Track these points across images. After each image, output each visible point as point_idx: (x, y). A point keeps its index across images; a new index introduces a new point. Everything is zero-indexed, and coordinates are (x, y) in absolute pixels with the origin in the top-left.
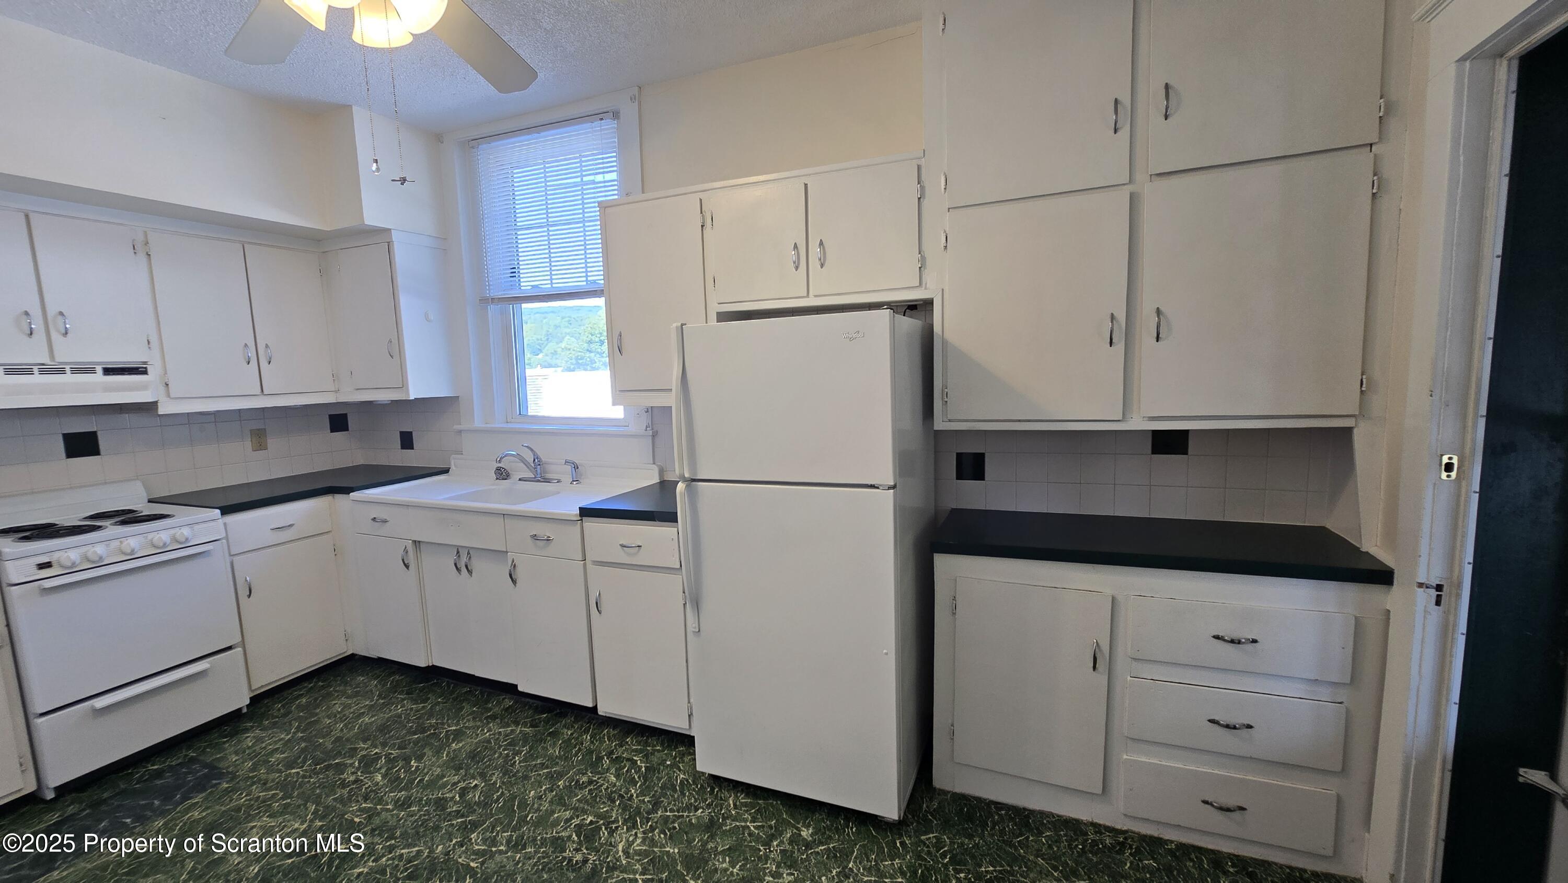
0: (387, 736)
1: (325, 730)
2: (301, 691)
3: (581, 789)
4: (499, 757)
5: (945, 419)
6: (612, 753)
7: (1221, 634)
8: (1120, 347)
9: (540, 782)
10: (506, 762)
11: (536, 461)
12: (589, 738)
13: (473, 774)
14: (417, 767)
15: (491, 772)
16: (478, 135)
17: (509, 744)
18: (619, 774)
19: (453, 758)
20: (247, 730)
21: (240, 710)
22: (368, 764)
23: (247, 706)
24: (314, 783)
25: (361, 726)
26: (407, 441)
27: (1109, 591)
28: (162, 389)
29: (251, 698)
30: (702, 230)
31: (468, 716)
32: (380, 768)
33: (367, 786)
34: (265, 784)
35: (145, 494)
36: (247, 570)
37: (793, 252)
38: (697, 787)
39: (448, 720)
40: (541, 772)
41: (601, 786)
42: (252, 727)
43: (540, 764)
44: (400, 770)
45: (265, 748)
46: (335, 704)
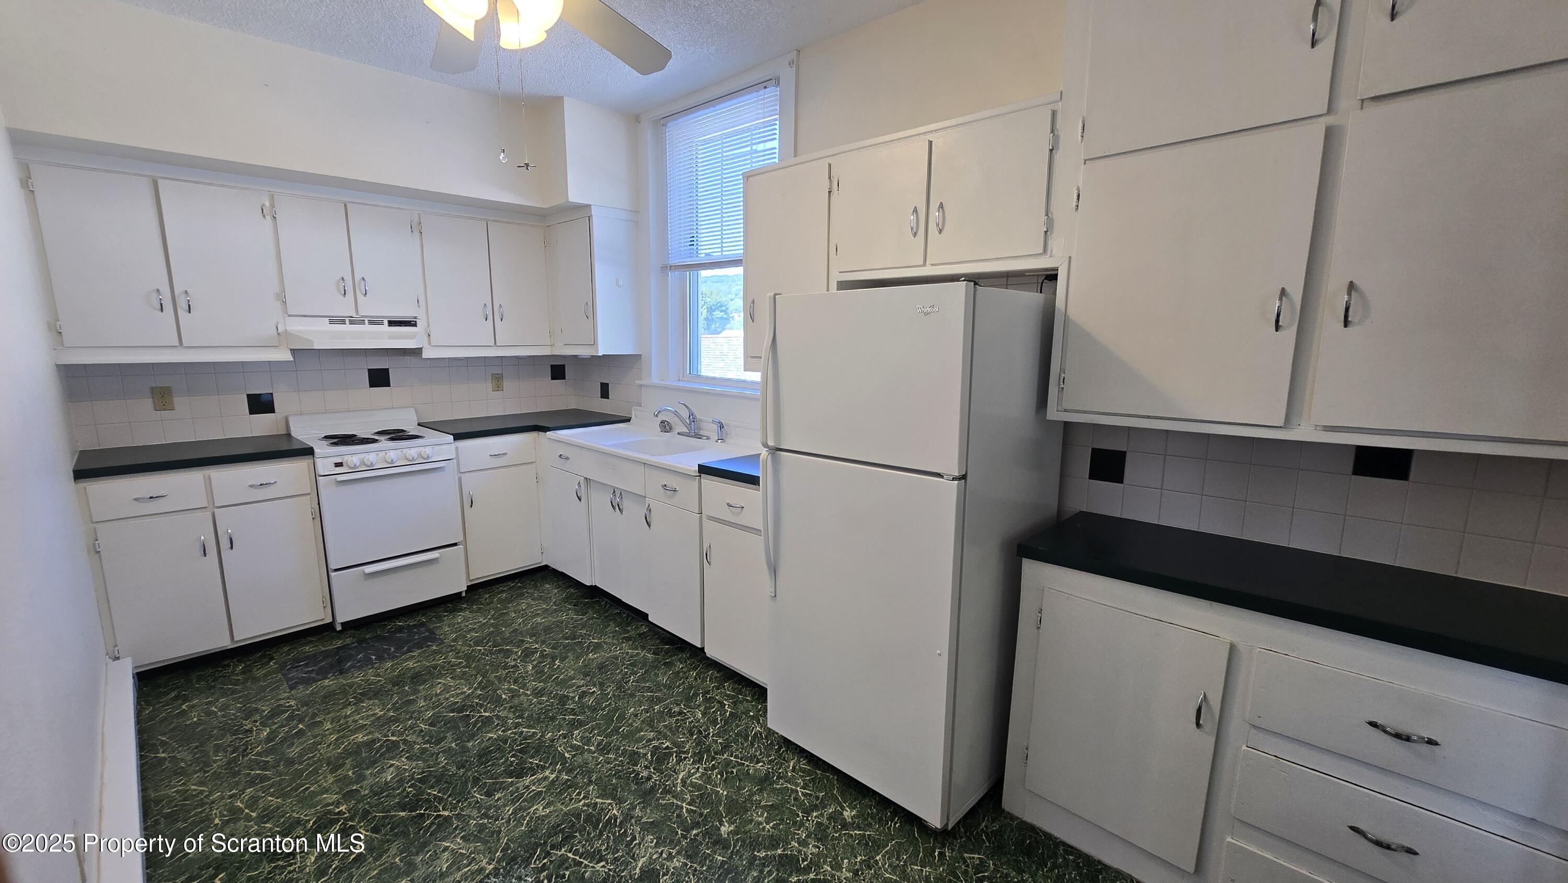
0: (548, 636)
1: (509, 622)
2: (505, 587)
3: (671, 717)
4: (619, 673)
5: (1060, 408)
6: (708, 692)
7: (1379, 722)
8: (1289, 334)
9: (641, 702)
10: (623, 678)
11: (691, 417)
12: (695, 675)
13: (595, 682)
14: (559, 666)
15: (608, 684)
16: (669, 112)
17: (630, 665)
18: (706, 712)
19: (586, 665)
20: (461, 610)
21: (461, 593)
22: (527, 654)
23: (466, 591)
24: (488, 661)
25: (533, 623)
26: (605, 392)
27: (1228, 638)
28: (426, 338)
29: (468, 586)
30: (829, 196)
31: (610, 633)
32: (534, 661)
33: (520, 672)
34: (458, 653)
35: (416, 418)
36: (472, 484)
37: (912, 217)
38: (767, 742)
39: (594, 633)
40: (645, 694)
41: (688, 718)
42: (465, 608)
43: (647, 687)
44: (546, 665)
45: (467, 626)
46: (523, 603)
